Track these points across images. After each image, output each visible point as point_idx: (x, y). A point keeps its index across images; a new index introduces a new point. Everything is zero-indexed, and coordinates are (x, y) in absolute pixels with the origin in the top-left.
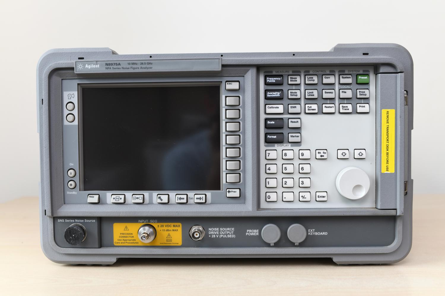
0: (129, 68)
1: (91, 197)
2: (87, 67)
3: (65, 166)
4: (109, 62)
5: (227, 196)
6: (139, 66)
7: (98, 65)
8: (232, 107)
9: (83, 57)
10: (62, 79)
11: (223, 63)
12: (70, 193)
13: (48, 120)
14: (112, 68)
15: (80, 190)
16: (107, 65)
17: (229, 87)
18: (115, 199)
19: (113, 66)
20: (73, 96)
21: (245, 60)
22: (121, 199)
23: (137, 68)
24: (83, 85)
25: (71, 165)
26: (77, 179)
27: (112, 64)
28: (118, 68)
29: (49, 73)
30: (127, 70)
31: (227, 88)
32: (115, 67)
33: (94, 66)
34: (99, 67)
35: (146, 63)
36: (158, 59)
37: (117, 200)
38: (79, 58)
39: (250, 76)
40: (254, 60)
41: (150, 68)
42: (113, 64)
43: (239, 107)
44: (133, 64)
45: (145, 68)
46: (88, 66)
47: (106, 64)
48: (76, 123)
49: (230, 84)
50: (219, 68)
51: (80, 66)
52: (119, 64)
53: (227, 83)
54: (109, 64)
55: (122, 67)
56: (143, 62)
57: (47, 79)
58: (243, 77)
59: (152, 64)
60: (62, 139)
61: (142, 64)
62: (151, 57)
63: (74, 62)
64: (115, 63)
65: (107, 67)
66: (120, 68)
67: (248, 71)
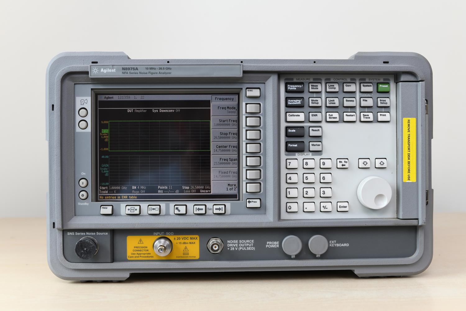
0: (147, 73)
1: (104, 208)
2: (102, 71)
3: (76, 176)
4: (126, 67)
5: (247, 207)
6: (158, 71)
7: (115, 70)
8: (252, 114)
9: (97, 61)
10: (75, 84)
11: (244, 70)
12: (82, 204)
13: (60, 126)
14: (129, 73)
15: (92, 201)
16: (124, 70)
17: (249, 93)
18: (130, 210)
19: (130, 71)
20: (86, 101)
21: (267, 66)
22: (136, 210)
23: (155, 73)
24: (97, 90)
25: (83, 174)
26: (89, 189)
27: (129, 69)
28: (136, 73)
29: (62, 77)
30: (144, 75)
31: (247, 95)
32: (132, 71)
33: (110, 71)
34: (115, 71)
35: (165, 68)
36: (176, 64)
37: (131, 211)
38: (93, 63)
39: (272, 83)
40: (275, 66)
41: (169, 73)
42: (131, 69)
43: (260, 115)
44: (151, 69)
45: (164, 73)
46: (104, 70)
47: (123, 68)
48: (89, 129)
49: (250, 91)
50: (240, 75)
51: (96, 71)
52: (137, 69)
53: (247, 90)
54: (126, 69)
55: (140, 72)
56: (162, 67)
57: (59, 83)
58: (264, 84)
59: (171, 69)
60: (73, 147)
61: (160, 69)
62: (168, 62)
63: (89, 66)
64: (132, 68)
65: (124, 71)
66: (138, 73)
67: (269, 77)
